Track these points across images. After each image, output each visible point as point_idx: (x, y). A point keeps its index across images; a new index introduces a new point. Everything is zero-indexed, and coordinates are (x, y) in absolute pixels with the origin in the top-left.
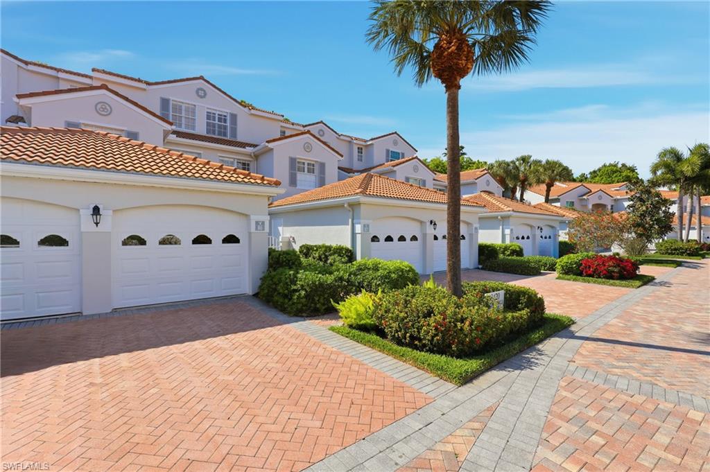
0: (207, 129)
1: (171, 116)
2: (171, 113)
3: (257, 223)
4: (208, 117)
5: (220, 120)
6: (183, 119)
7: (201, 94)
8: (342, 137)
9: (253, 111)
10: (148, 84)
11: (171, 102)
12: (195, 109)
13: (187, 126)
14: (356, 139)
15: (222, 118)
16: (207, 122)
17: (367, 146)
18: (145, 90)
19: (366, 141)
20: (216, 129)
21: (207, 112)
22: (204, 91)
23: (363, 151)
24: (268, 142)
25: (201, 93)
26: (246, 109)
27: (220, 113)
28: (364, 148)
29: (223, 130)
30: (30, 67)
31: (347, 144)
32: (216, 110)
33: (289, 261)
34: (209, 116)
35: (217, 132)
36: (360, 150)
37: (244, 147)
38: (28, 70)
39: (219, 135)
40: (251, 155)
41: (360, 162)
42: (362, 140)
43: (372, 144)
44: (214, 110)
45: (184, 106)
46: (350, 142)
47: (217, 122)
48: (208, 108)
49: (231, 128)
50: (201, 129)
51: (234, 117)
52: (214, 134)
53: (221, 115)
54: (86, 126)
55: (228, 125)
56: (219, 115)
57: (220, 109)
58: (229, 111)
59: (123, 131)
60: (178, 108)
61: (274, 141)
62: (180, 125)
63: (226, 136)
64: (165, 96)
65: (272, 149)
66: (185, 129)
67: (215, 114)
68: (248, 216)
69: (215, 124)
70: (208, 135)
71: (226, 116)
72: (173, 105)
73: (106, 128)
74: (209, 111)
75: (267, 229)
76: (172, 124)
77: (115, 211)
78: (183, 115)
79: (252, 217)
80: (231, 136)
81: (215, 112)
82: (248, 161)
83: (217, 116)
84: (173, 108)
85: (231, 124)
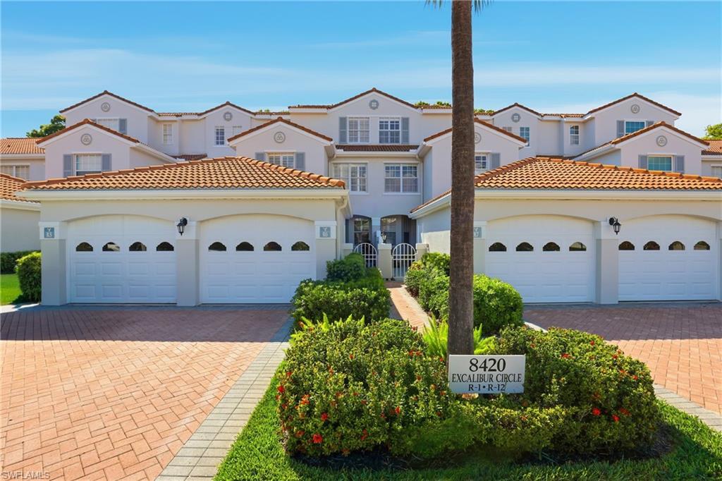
0: (380, 138)
1: (348, 132)
2: (348, 130)
3: (322, 229)
4: (381, 127)
5: (392, 127)
6: (359, 134)
7: (374, 105)
8: (545, 118)
9: (424, 111)
10: (329, 108)
11: (348, 120)
12: (368, 122)
13: (362, 140)
14: (567, 116)
15: (395, 125)
16: (380, 132)
17: (585, 122)
18: (326, 114)
19: (583, 116)
20: (389, 136)
21: (380, 122)
22: (377, 102)
23: (580, 130)
24: (425, 140)
26: (419, 110)
27: (392, 120)
28: (580, 126)
29: (395, 136)
30: (257, 116)
31: (554, 125)
32: (388, 118)
33: (342, 271)
34: (383, 125)
35: (389, 140)
36: (575, 129)
38: (256, 119)
39: (391, 142)
40: (416, 158)
41: (575, 146)
42: (577, 116)
43: (592, 119)
44: (385, 118)
45: (359, 120)
46: (559, 121)
47: (389, 129)
48: (380, 118)
49: (403, 133)
50: (374, 140)
51: (406, 121)
52: (387, 142)
53: (393, 122)
54: (269, 154)
55: (400, 130)
56: (391, 122)
57: (392, 116)
58: (400, 116)
59: (293, 153)
60: (354, 124)
61: (433, 137)
62: (356, 140)
63: (398, 142)
64: (343, 115)
65: (431, 147)
66: (359, 143)
67: (387, 122)
68: (313, 221)
69: (387, 132)
70: (381, 144)
71: (398, 122)
72: (350, 122)
73: (282, 153)
74: (382, 120)
75: (333, 236)
76: (332, 140)
77: (202, 222)
78: (359, 129)
79: (316, 223)
80: (403, 141)
81: (387, 120)
82: (414, 164)
83: (389, 124)
84: (350, 125)
85: (403, 128)
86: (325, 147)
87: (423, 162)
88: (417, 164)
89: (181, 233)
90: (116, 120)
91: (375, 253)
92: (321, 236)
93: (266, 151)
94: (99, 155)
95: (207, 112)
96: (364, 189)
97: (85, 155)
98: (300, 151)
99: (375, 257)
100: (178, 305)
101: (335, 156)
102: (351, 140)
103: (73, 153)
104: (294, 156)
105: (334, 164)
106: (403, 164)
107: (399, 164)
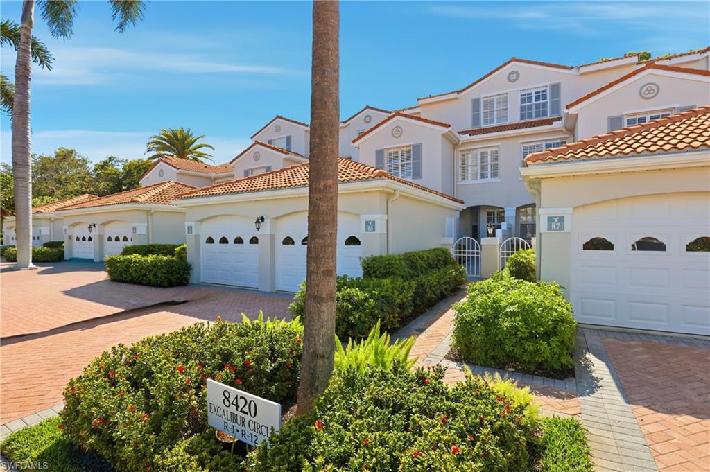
0: (521, 114)
1: (482, 114)
2: (482, 111)
3: (367, 223)
4: (523, 101)
5: (537, 98)
6: (495, 113)
9: (582, 70)
10: (458, 92)
11: (482, 100)
12: (507, 98)
13: (499, 120)
15: (541, 96)
16: (521, 107)
18: (457, 98)
20: (534, 110)
21: (522, 96)
22: (517, 73)
24: (568, 107)
25: (513, 77)
26: (574, 72)
27: (537, 90)
29: (541, 109)
34: (525, 98)
35: (534, 115)
37: (552, 124)
39: (536, 116)
40: (562, 131)
44: (528, 89)
45: (495, 99)
47: (534, 102)
48: (521, 91)
49: (552, 103)
50: (514, 117)
51: (556, 88)
52: (531, 117)
53: (538, 92)
54: (388, 149)
55: (548, 100)
56: (536, 93)
57: (537, 86)
58: (548, 84)
59: (410, 146)
60: (489, 104)
61: (578, 102)
62: (492, 121)
63: (546, 115)
64: (476, 97)
65: (577, 114)
66: (496, 124)
67: (531, 94)
68: (359, 215)
69: (531, 106)
70: (524, 121)
71: (546, 91)
72: (485, 102)
73: (400, 147)
74: (523, 93)
75: (378, 230)
76: (450, 126)
77: (277, 218)
78: (495, 108)
79: (362, 217)
80: (552, 112)
81: (529, 92)
82: (561, 139)
83: (534, 95)
84: (484, 106)
85: (552, 97)
86: (443, 134)
87: (574, 135)
88: (566, 138)
89: (258, 229)
90: (284, 138)
91: (478, 249)
92: (367, 230)
93: (385, 147)
94: (264, 167)
95: (350, 119)
96: (495, 175)
97: (257, 169)
98: (417, 142)
99: (478, 253)
100: (259, 290)
101: (460, 142)
102: (485, 122)
103: (249, 168)
104: (411, 148)
105: (461, 151)
106: (546, 140)
107: (541, 141)
